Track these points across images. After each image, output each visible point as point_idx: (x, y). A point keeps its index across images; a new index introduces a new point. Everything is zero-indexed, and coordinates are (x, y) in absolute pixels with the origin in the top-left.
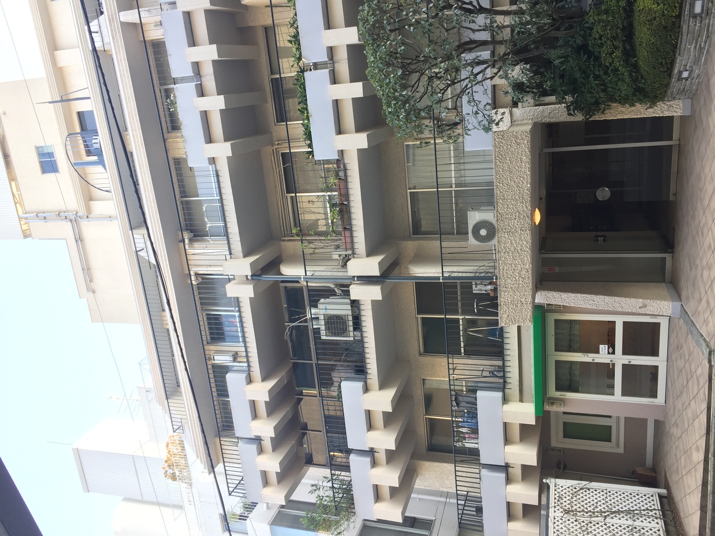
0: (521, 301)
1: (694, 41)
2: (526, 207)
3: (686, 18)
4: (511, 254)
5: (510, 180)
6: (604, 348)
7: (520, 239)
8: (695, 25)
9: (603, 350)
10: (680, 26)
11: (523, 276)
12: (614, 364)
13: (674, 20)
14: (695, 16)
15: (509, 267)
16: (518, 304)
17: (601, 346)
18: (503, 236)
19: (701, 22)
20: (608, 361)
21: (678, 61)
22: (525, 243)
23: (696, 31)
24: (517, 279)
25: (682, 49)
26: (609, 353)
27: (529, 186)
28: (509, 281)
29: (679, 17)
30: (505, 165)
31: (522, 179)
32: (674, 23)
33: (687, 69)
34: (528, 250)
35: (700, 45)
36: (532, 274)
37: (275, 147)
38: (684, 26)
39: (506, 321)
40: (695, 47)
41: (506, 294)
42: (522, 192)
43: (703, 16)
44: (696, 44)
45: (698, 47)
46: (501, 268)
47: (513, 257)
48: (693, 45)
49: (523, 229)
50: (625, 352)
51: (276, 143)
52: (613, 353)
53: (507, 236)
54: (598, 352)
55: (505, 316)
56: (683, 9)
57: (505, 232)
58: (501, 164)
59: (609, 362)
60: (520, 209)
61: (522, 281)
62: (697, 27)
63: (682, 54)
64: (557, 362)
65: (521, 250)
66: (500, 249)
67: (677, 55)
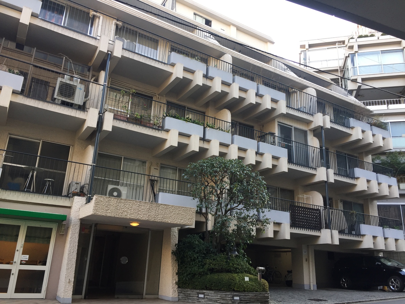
0: (108, 210)
1: (221, 298)
2: (159, 219)
3: (233, 294)
4: (137, 208)
5: (174, 213)
6: (26, 258)
7: (144, 214)
8: (229, 298)
9: (25, 258)
10: (230, 291)
11: (123, 213)
12: (12, 264)
13: (233, 289)
14: (233, 297)
15: (130, 206)
16: (108, 208)
17: (28, 256)
18: (148, 206)
19: (230, 300)
20: (15, 259)
21: (211, 292)
22: (142, 216)
23: (226, 298)
24: (123, 209)
25: (218, 293)
26: (21, 261)
27: (169, 222)
28: (123, 205)
29: (234, 291)
30: (181, 212)
31: (173, 219)
32: (231, 288)
33: (205, 296)
34: (137, 218)
35: (219, 301)
36: (123, 218)
37: (157, 96)
38: (229, 293)
39: (98, 199)
40: (218, 299)
41: (115, 202)
42: (167, 218)
43: (233, 300)
44: (220, 299)
45: (218, 300)
46: (131, 201)
47: (136, 209)
48: (219, 298)
49: (149, 216)
50: (20, 271)
51: (159, 97)
52: (21, 264)
53: (148, 207)
54: (23, 254)
55: (102, 199)
56: (237, 292)
57: (150, 206)
58: (182, 210)
59: (14, 261)
60: (159, 216)
61: (121, 212)
62: (228, 298)
63: (215, 293)
64: (19, 227)
65: (138, 214)
66: (141, 203)
67: (214, 291)
